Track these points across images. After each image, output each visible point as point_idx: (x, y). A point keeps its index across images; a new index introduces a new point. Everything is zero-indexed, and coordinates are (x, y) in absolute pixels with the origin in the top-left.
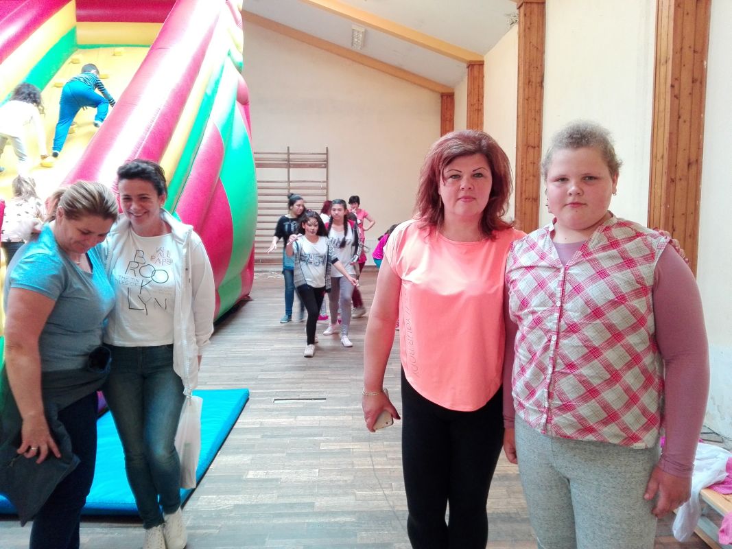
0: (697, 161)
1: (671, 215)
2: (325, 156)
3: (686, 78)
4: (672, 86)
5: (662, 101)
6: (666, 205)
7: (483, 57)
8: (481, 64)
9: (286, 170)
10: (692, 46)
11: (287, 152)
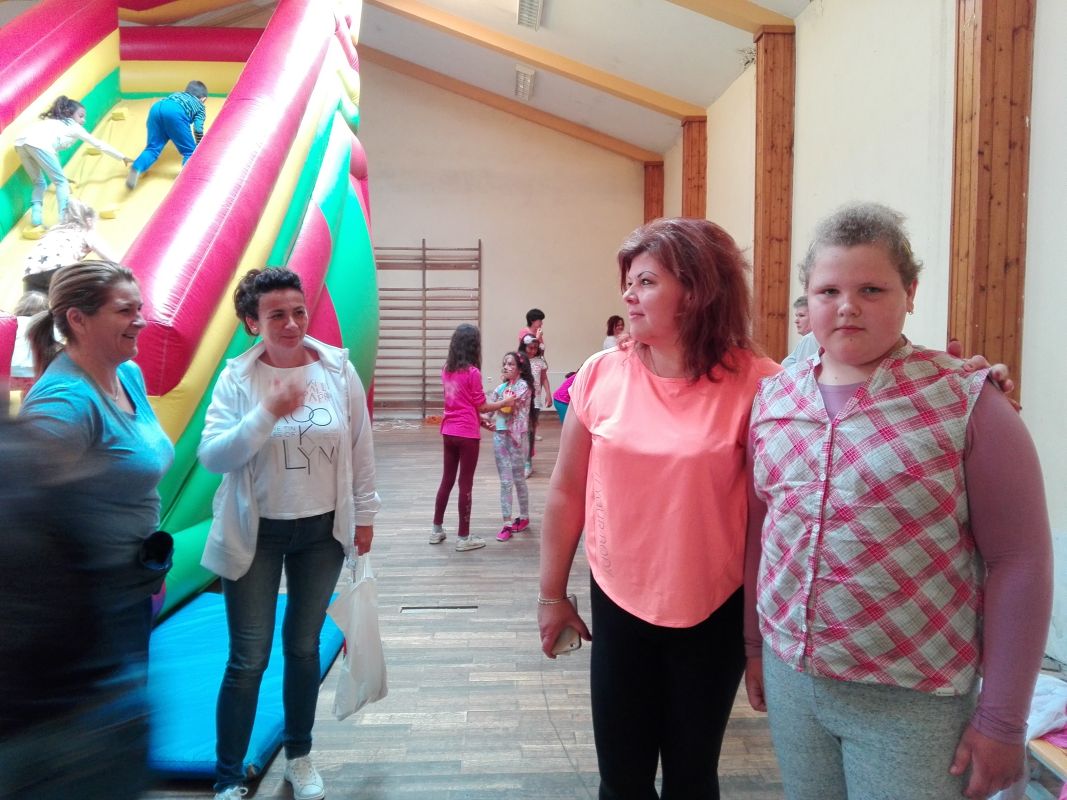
0: (1018, 260)
1: (981, 339)
2: (477, 253)
3: (1000, 141)
4: (981, 153)
5: (966, 174)
6: (974, 323)
7: (705, 110)
8: (702, 121)
9: (420, 272)
10: (1009, 97)
11: (421, 246)
